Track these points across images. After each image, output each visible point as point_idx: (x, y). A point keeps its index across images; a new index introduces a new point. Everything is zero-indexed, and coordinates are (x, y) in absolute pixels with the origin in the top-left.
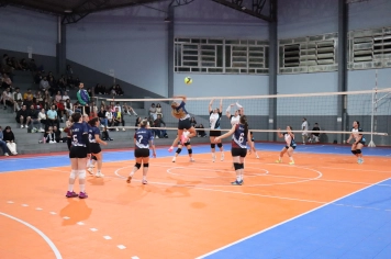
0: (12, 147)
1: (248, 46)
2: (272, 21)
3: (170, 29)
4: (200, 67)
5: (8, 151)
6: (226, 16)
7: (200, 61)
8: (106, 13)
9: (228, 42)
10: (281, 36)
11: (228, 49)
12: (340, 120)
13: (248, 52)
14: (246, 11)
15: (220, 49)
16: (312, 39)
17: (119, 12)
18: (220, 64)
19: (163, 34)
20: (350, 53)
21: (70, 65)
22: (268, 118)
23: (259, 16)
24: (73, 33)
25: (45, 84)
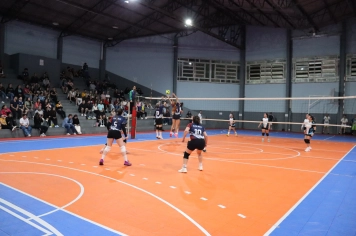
0: (78, 128)
1: (226, 65)
2: (242, 49)
3: (175, 51)
4: (194, 77)
5: (75, 131)
6: (212, 45)
7: (194, 74)
8: (133, 40)
9: (213, 62)
10: (248, 59)
11: (213, 66)
12: (286, 115)
13: (226, 69)
14: (227, 42)
15: (208, 66)
16: (268, 62)
17: (142, 40)
18: (207, 76)
19: (170, 55)
20: (294, 72)
21: (108, 74)
22: (238, 113)
23: (234, 45)
24: (111, 53)
25: (93, 86)
